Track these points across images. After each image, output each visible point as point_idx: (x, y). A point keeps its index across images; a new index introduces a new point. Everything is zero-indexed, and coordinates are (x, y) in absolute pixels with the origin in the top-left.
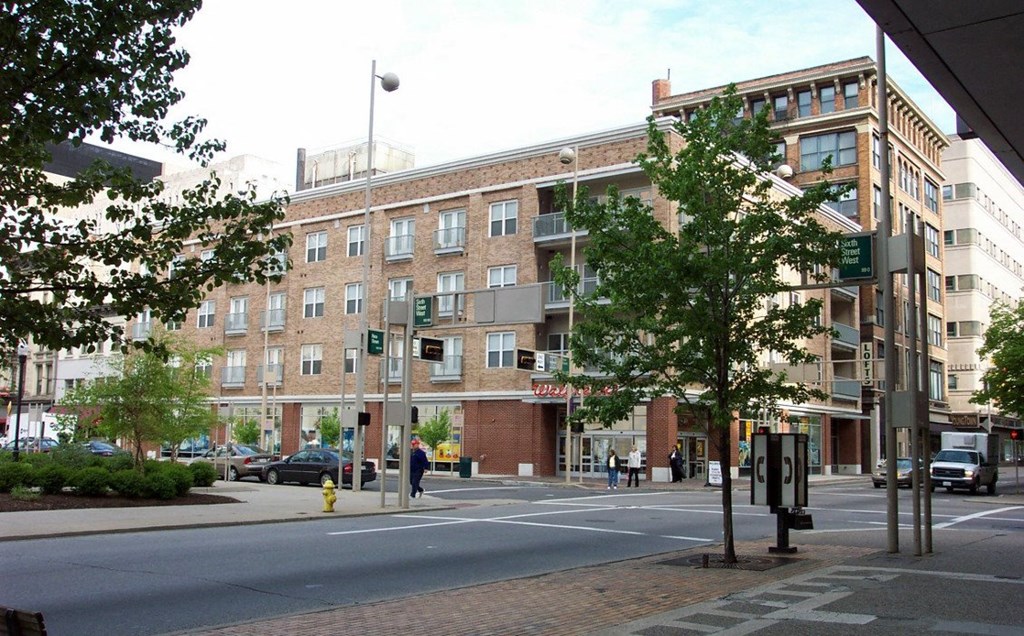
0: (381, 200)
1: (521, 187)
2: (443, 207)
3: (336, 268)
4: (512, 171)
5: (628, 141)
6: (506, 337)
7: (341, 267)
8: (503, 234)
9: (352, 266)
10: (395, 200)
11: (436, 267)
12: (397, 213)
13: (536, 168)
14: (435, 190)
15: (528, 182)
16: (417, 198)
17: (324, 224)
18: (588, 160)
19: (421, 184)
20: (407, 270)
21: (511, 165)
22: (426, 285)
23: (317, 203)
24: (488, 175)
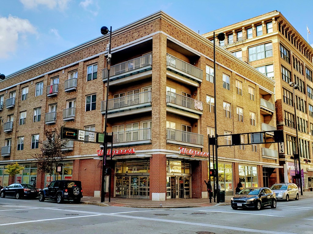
0: (47, 70)
1: (98, 57)
2: (69, 70)
3: (31, 102)
4: (95, 49)
5: (142, 27)
6: (91, 128)
7: (33, 101)
8: (92, 80)
9: (36, 100)
10: (52, 69)
11: (66, 98)
12: (53, 75)
13: (104, 47)
14: (66, 63)
15: (101, 53)
16: (60, 67)
17: (28, 83)
18: (126, 39)
19: (62, 61)
20: (55, 100)
21: (95, 47)
22: (62, 106)
23: (26, 74)
24: (86, 53)
